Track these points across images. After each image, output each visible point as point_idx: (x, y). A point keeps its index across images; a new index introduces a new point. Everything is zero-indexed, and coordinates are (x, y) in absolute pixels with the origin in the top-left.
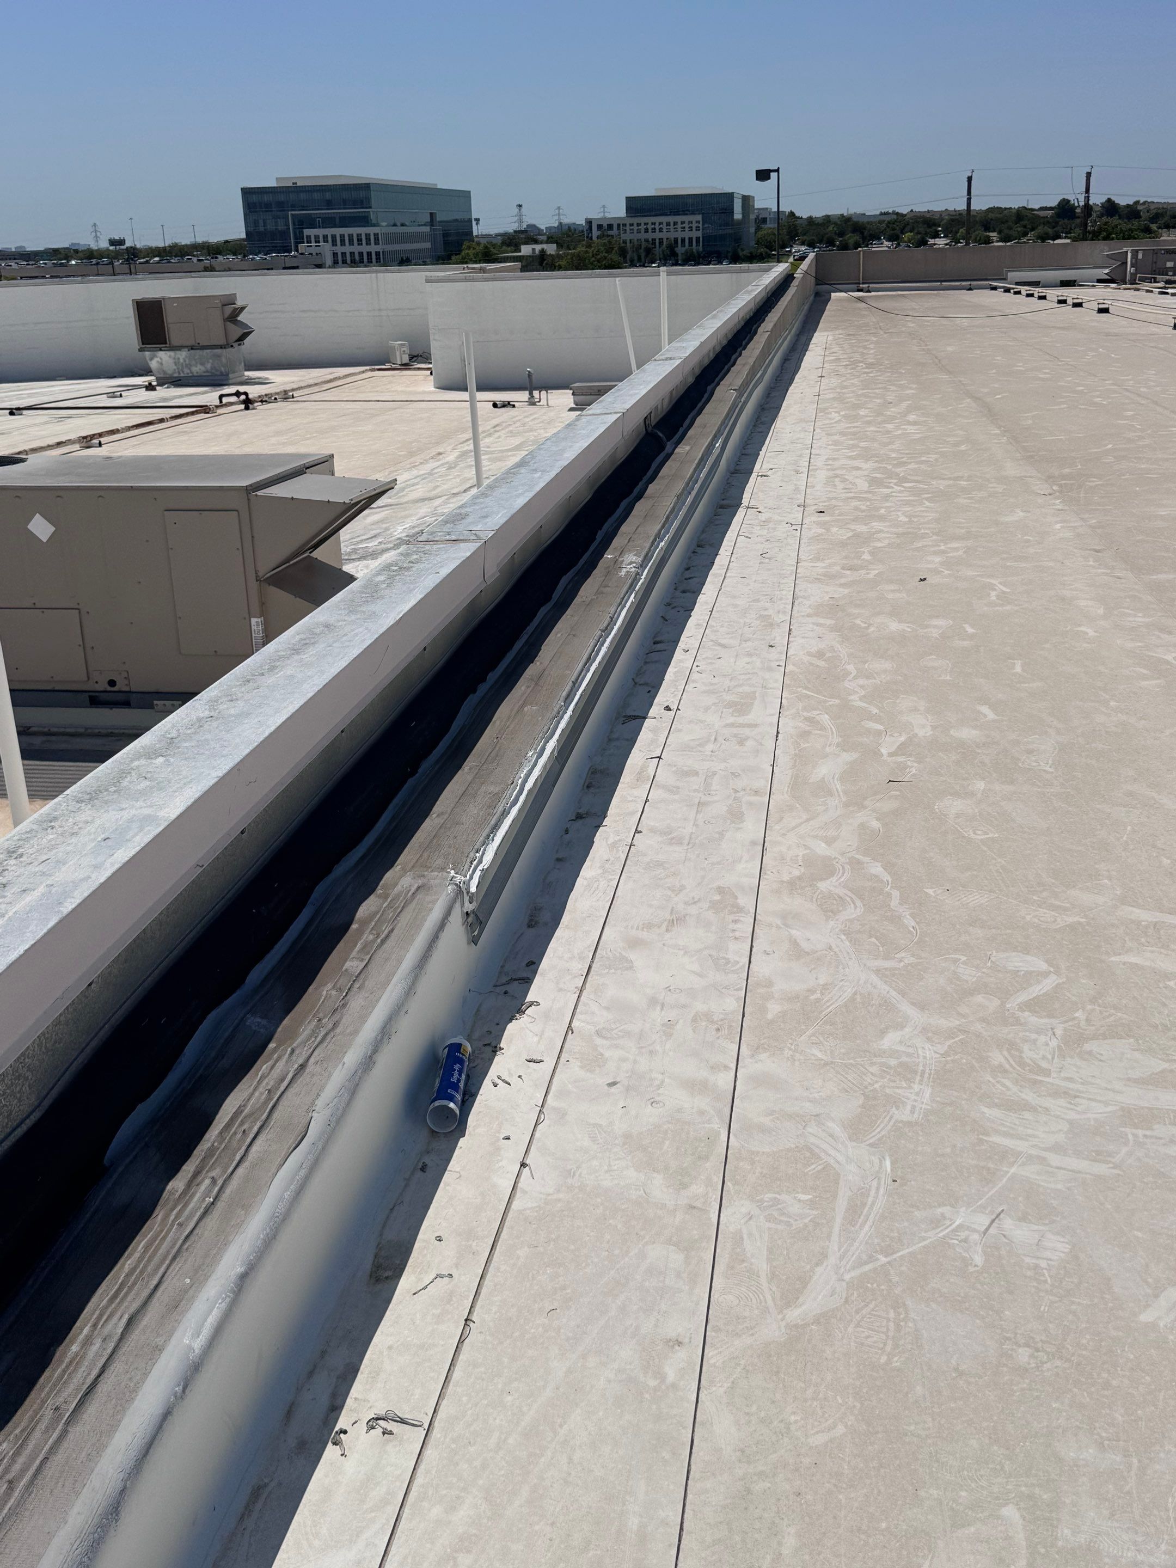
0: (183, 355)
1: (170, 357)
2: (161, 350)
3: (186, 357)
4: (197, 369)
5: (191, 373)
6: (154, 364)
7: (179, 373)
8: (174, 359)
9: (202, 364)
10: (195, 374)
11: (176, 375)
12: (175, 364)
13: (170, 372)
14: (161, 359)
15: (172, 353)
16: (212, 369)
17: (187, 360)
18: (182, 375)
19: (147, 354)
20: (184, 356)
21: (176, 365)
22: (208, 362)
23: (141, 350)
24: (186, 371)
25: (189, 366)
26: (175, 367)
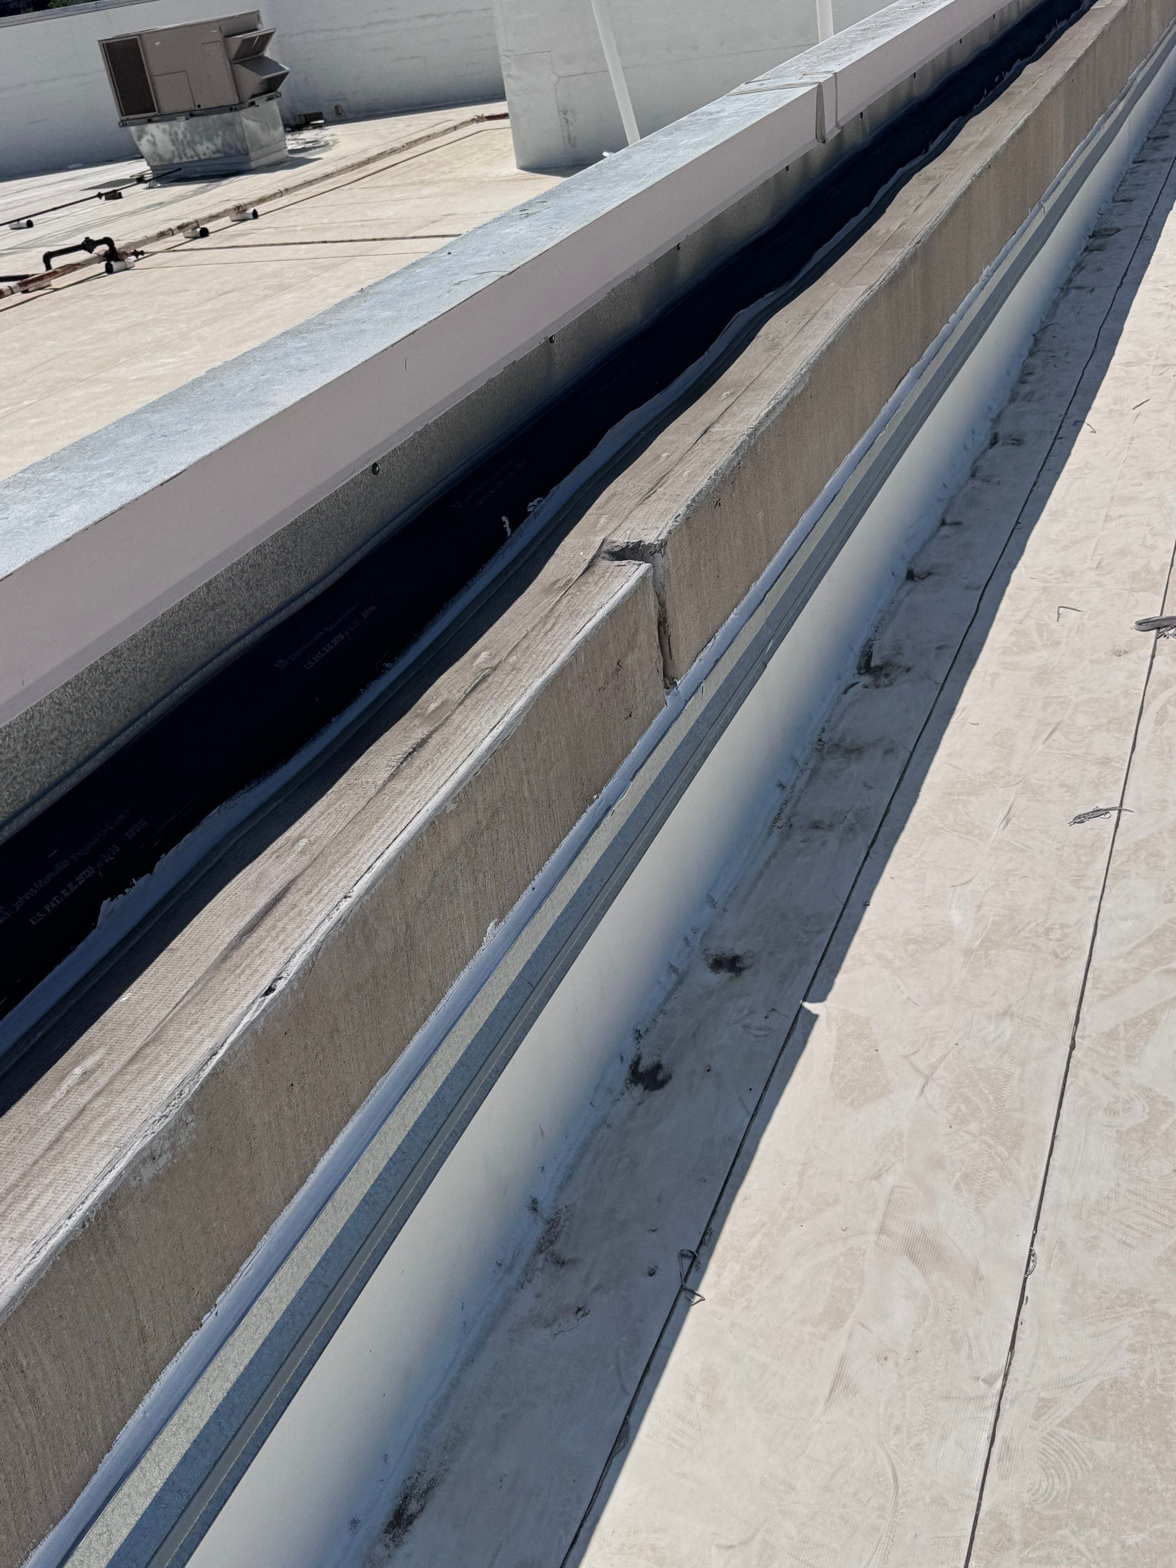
0: (181, 125)
1: (164, 131)
2: (150, 121)
3: (186, 129)
4: (205, 149)
5: (198, 155)
6: (144, 146)
7: (181, 158)
8: (170, 134)
9: (210, 139)
10: (203, 157)
11: (176, 160)
12: (172, 141)
13: (168, 156)
14: (152, 136)
15: (165, 126)
16: (223, 146)
17: (188, 135)
18: (184, 160)
19: (133, 129)
20: (182, 128)
21: (174, 145)
22: (218, 135)
23: (123, 124)
24: (190, 153)
25: (191, 144)
26: (173, 148)
